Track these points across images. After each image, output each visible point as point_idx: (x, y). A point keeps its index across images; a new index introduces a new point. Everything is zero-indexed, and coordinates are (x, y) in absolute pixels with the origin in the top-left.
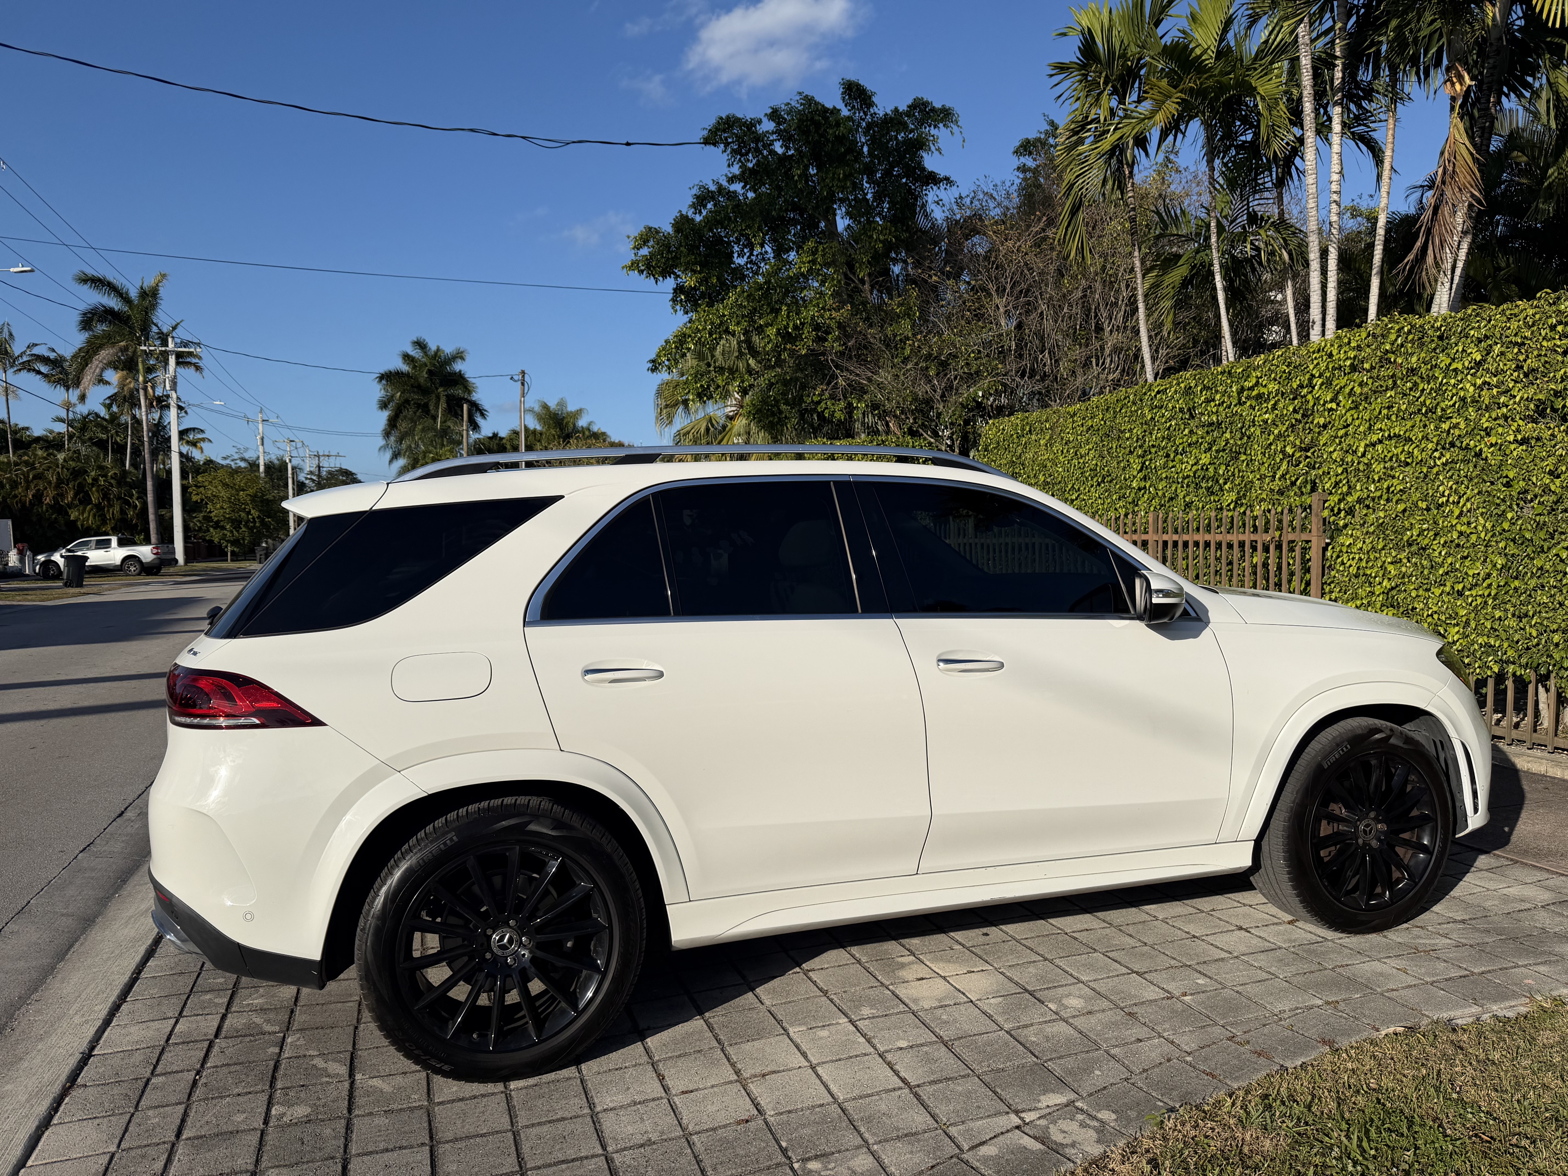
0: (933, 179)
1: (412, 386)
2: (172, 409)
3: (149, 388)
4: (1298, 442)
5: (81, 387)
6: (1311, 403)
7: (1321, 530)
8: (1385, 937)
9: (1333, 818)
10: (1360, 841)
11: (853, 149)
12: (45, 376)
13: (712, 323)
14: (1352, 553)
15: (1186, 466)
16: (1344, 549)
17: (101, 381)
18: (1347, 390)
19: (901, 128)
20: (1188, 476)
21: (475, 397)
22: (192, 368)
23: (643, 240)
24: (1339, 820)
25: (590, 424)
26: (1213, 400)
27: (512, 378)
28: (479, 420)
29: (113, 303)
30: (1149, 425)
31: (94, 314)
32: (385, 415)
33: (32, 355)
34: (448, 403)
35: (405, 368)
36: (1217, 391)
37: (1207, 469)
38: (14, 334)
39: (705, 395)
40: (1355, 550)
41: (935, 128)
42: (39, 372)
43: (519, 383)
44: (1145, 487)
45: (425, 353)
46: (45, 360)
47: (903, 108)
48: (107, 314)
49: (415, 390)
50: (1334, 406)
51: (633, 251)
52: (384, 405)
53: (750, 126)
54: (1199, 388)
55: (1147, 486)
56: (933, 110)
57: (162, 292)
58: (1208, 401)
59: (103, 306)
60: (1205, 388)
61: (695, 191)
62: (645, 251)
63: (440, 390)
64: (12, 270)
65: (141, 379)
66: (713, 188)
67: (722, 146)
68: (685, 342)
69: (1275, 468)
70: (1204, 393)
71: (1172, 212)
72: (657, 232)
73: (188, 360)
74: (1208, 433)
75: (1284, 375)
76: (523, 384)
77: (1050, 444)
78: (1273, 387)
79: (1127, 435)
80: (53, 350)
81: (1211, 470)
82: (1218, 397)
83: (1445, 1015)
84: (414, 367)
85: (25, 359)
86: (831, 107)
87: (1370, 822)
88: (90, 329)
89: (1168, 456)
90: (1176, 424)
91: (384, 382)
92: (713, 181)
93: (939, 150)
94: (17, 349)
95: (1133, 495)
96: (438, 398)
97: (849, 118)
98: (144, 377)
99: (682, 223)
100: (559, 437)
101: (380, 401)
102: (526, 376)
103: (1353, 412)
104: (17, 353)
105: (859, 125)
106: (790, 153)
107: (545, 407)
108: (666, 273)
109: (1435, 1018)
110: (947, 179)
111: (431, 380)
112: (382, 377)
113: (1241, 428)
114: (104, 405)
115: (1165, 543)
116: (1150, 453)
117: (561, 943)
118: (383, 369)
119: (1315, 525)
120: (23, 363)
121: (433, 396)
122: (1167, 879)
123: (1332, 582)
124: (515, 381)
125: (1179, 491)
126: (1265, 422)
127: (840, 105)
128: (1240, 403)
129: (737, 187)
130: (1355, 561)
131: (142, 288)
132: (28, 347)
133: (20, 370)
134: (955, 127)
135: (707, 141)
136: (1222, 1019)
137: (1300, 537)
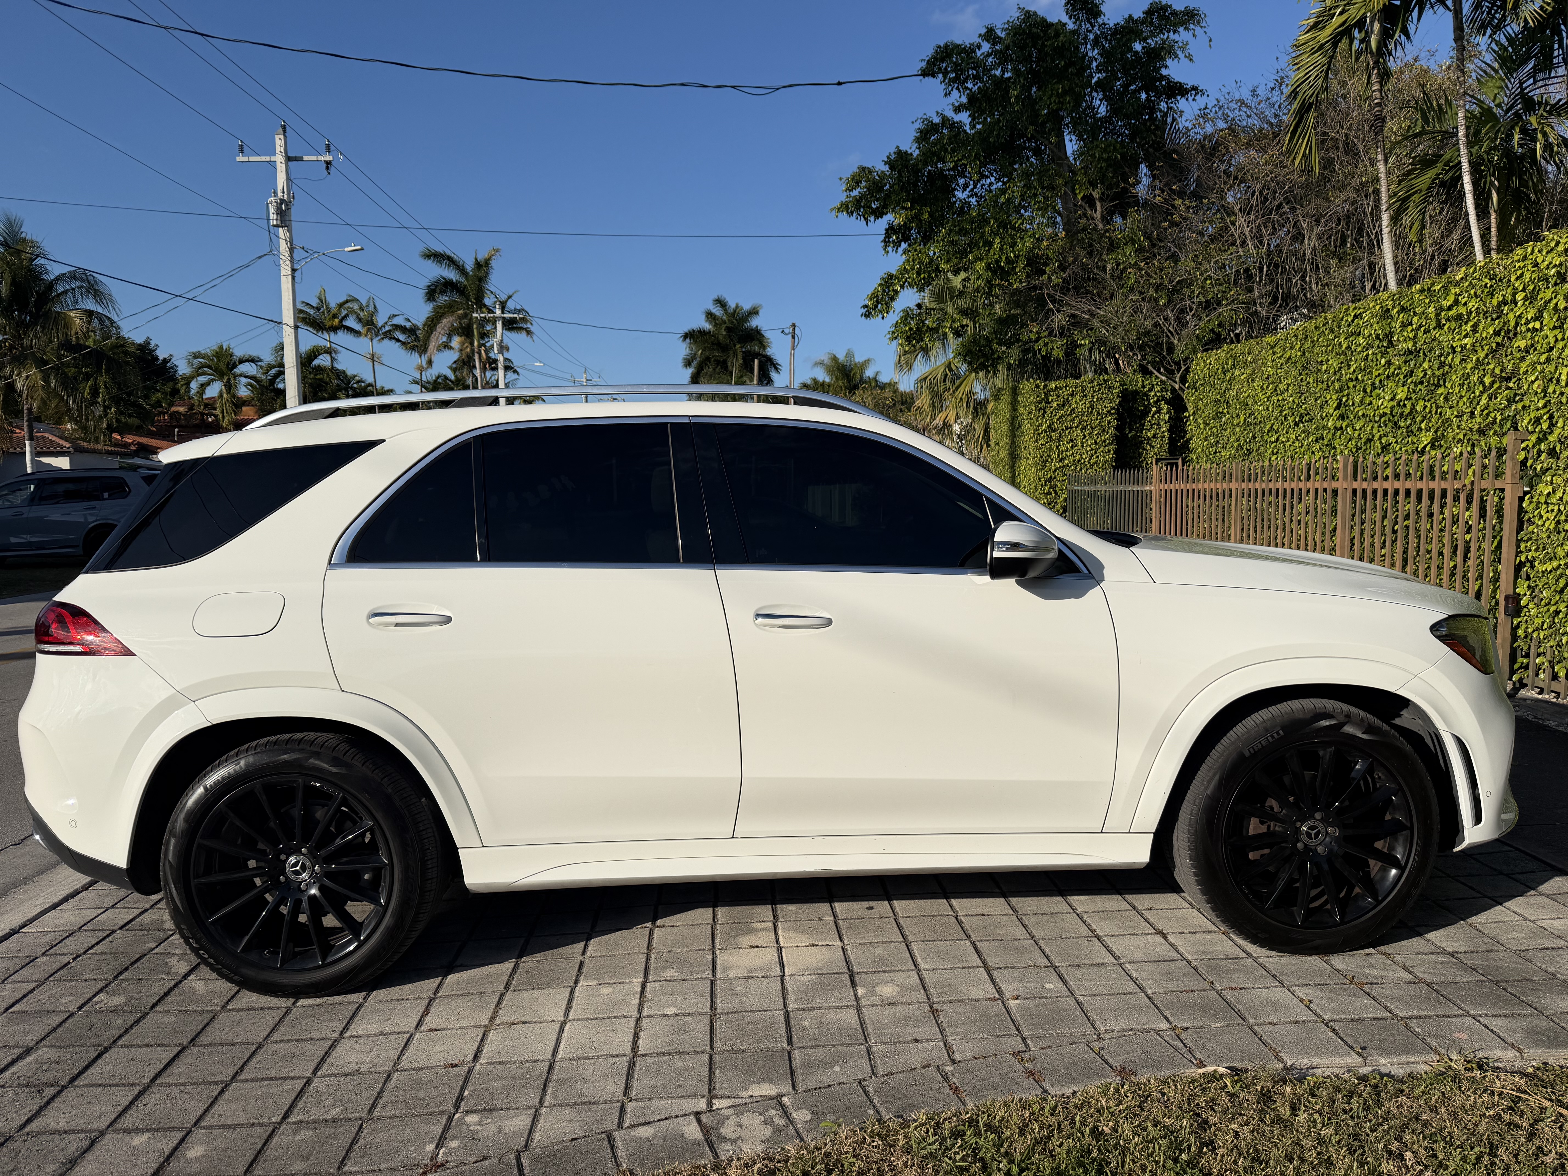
0: (1177, 90)
1: (713, 344)
2: (500, 370)
3: (483, 352)
4: (1497, 371)
5: (428, 354)
6: (1512, 323)
7: (1518, 476)
8: (1327, 962)
9: (1266, 816)
10: (1300, 845)
11: (1081, 64)
12: (403, 343)
13: (921, 263)
14: (1551, 504)
15: (1384, 403)
16: (1543, 500)
17: (447, 346)
18: (1552, 305)
19: (1133, 36)
20: (1385, 414)
21: (770, 352)
22: (524, 333)
23: (855, 181)
24: (1274, 817)
25: (877, 373)
26: (1411, 324)
27: (783, 332)
28: (773, 375)
29: (452, 275)
30: (1346, 355)
31: (437, 286)
32: (690, 371)
33: (393, 325)
34: (744, 358)
35: (707, 326)
36: (1415, 314)
37: (1405, 405)
38: (378, 306)
39: (914, 339)
40: (1554, 500)
41: (1175, 32)
42: (398, 340)
43: (790, 336)
44: (1341, 428)
45: (725, 310)
46: (403, 329)
47: (1138, 14)
48: (447, 285)
49: (715, 347)
50: (1537, 325)
51: (845, 194)
52: (688, 363)
53: (969, 51)
54: (1395, 310)
55: (1344, 426)
56: (1175, 13)
57: (493, 263)
58: (1404, 326)
59: (444, 279)
60: (1403, 309)
61: (918, 125)
62: (855, 193)
63: (738, 346)
64: (346, 249)
65: (476, 343)
66: (937, 120)
67: (940, 75)
68: (892, 284)
69: (1474, 402)
70: (1401, 316)
71: (1435, 103)
72: (870, 172)
73: (521, 325)
74: (1405, 362)
75: (1486, 290)
76: (793, 337)
77: (1251, 379)
78: (1473, 304)
79: (1324, 367)
80: (409, 320)
81: (1409, 405)
82: (1415, 320)
83: (1306, 1061)
84: (716, 325)
85: (387, 328)
86: (1057, 21)
87: (1317, 824)
88: (434, 300)
89: (1365, 391)
90: (1373, 354)
91: (688, 340)
92: (938, 113)
93: (1190, 58)
94: (380, 320)
95: (1330, 436)
96: (735, 354)
97: (1074, 32)
98: (479, 342)
99: (898, 162)
100: (846, 388)
101: (685, 359)
102: (797, 329)
103: (1556, 332)
104: (380, 324)
105: (1085, 38)
106: (1006, 75)
107: (835, 359)
108: (879, 214)
109: (1289, 1063)
110: (1195, 88)
111: (730, 336)
112: (686, 336)
113: (1440, 356)
114: (451, 368)
115: (1354, 491)
116: (1348, 388)
117: (358, 875)
118: (686, 329)
119: (1510, 469)
120: (386, 332)
121: (731, 352)
122: (1036, 867)
123: (1530, 539)
124: (786, 334)
125: (1375, 431)
126: (1463, 347)
127: (1065, 19)
128: (1439, 326)
129: (964, 117)
130: (1554, 514)
131: (476, 259)
132: (389, 318)
133: (383, 339)
134: (1198, 29)
135: (926, 73)
136: (1029, 1030)
137: (1493, 484)
